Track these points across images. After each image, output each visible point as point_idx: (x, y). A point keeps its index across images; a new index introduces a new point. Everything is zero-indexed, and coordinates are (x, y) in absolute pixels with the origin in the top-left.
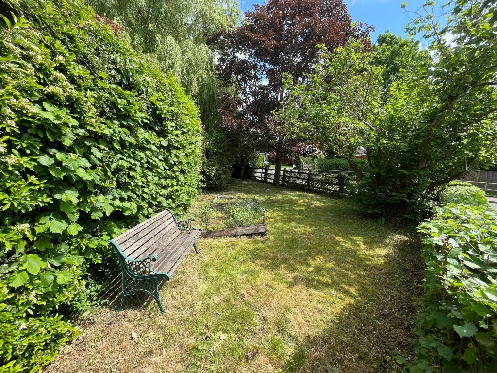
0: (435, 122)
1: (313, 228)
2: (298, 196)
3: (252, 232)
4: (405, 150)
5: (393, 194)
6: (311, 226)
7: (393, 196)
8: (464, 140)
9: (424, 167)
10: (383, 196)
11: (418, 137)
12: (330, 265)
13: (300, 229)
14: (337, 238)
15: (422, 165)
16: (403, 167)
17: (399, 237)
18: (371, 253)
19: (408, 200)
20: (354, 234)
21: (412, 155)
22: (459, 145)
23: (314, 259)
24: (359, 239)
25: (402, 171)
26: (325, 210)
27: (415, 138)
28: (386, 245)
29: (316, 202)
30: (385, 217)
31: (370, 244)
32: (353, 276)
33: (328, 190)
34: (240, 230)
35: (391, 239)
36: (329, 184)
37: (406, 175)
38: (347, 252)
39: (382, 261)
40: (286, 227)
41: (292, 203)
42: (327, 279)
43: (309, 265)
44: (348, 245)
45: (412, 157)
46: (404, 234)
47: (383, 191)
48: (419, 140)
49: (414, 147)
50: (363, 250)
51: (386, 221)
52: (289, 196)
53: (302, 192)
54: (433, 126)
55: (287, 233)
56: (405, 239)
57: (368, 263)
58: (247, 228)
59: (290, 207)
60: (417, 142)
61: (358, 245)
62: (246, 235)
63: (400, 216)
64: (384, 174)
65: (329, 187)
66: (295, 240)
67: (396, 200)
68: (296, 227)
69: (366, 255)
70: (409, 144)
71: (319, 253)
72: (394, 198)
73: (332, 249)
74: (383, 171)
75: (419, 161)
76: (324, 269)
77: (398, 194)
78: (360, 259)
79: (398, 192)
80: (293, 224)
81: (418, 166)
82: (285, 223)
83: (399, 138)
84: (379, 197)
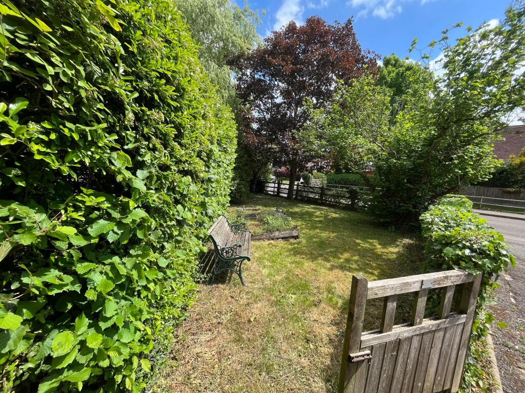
0: (433, 146)
1: (335, 234)
2: (314, 208)
3: (287, 236)
4: (410, 167)
5: (401, 204)
6: (333, 232)
7: (401, 206)
8: (455, 161)
9: (426, 182)
10: (393, 207)
11: (420, 157)
12: (356, 258)
13: (325, 235)
14: (357, 241)
15: (424, 180)
16: (408, 182)
17: (407, 241)
18: (386, 250)
19: (413, 210)
20: (370, 238)
21: (416, 172)
22: (452, 164)
23: (342, 255)
24: (375, 242)
25: (408, 185)
26: (341, 220)
27: (418, 159)
28: (397, 246)
29: (331, 214)
30: (395, 226)
31: (384, 245)
32: (374, 265)
33: (341, 203)
34: (277, 234)
35: (400, 242)
36: (342, 197)
37: (411, 189)
38: (366, 250)
39: (395, 256)
40: (312, 233)
41: (311, 215)
42: (354, 266)
43: (339, 258)
44: (367, 245)
45: (416, 174)
46: (410, 239)
47: (393, 202)
48: (421, 160)
49: (417, 165)
50: (379, 249)
51: (395, 228)
52: (306, 209)
53: (317, 205)
54: (432, 149)
55: (314, 237)
56: (412, 242)
57: (384, 257)
58: (283, 232)
59: (310, 218)
60: (419, 161)
61: (375, 246)
62: (282, 238)
63: (407, 225)
64: (393, 188)
65: (341, 200)
66: (323, 242)
67: (404, 210)
68: (321, 233)
69: (382, 252)
70: (413, 163)
71: (345, 250)
72: (402, 208)
73: (355, 248)
74: (393, 185)
75: (421, 177)
76: (352, 260)
77: (405, 205)
78: (378, 255)
79: (405, 203)
80: (318, 230)
81: (420, 181)
82: (310, 229)
83: (405, 158)
84: (389, 208)
